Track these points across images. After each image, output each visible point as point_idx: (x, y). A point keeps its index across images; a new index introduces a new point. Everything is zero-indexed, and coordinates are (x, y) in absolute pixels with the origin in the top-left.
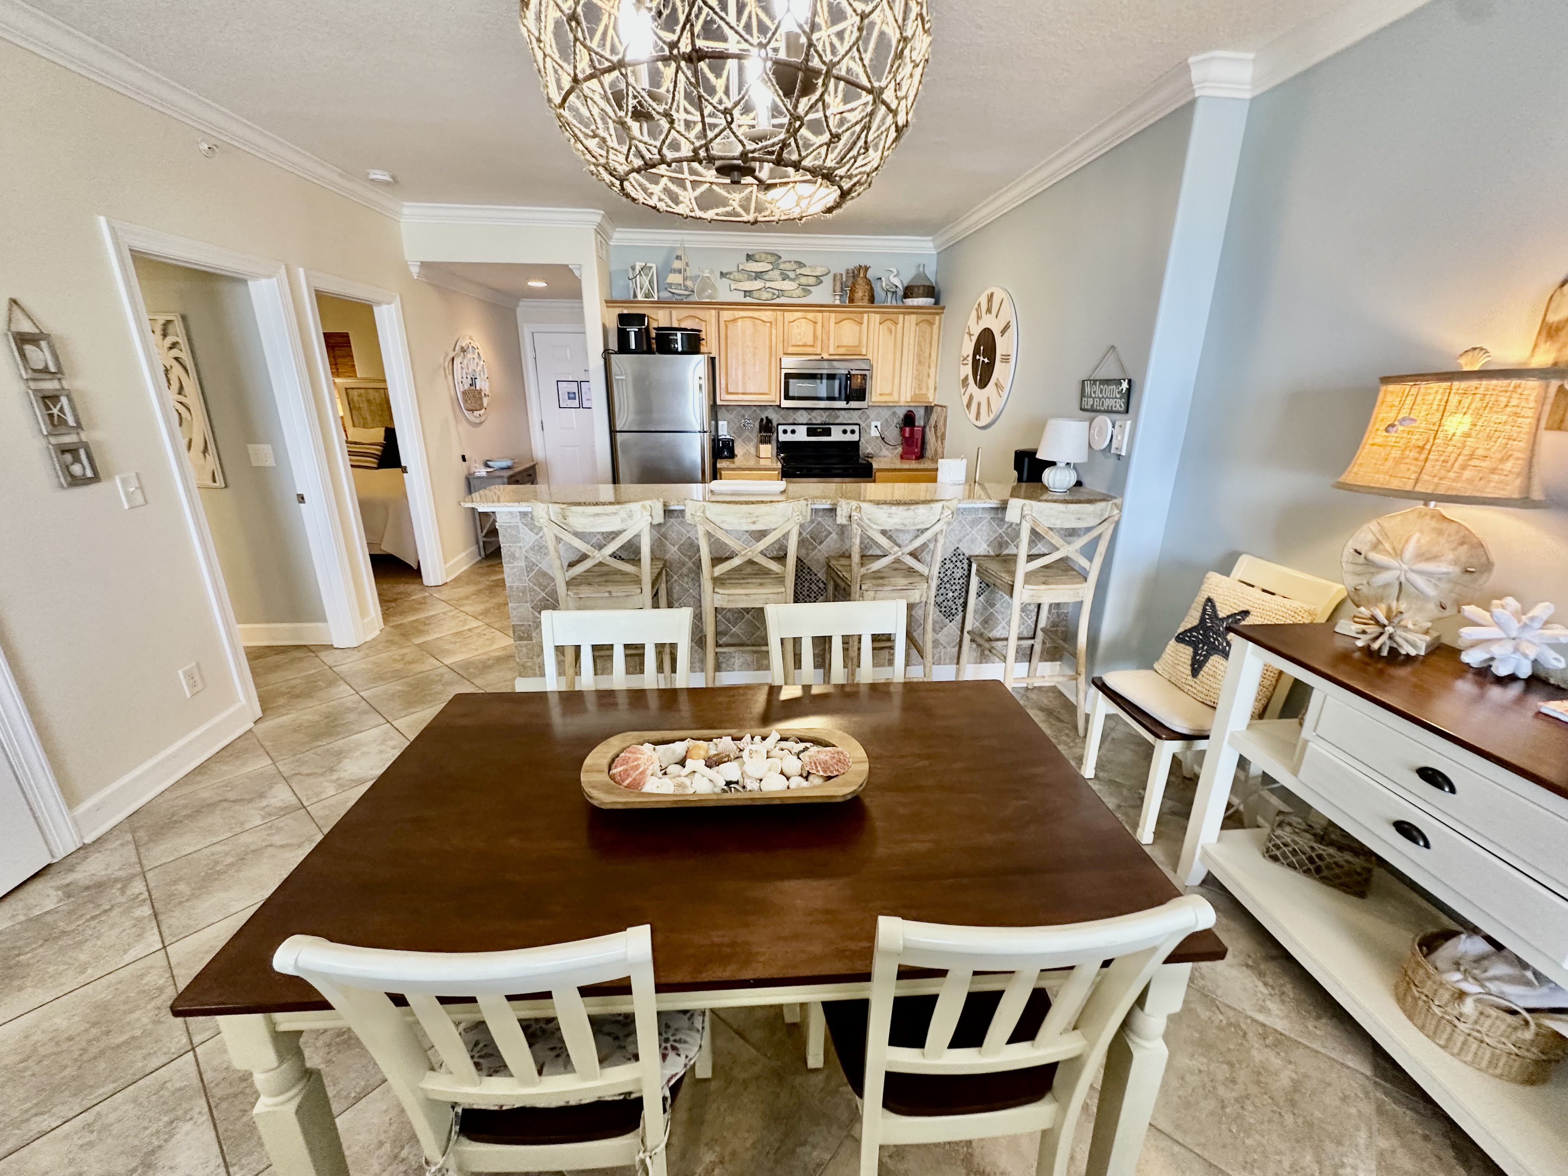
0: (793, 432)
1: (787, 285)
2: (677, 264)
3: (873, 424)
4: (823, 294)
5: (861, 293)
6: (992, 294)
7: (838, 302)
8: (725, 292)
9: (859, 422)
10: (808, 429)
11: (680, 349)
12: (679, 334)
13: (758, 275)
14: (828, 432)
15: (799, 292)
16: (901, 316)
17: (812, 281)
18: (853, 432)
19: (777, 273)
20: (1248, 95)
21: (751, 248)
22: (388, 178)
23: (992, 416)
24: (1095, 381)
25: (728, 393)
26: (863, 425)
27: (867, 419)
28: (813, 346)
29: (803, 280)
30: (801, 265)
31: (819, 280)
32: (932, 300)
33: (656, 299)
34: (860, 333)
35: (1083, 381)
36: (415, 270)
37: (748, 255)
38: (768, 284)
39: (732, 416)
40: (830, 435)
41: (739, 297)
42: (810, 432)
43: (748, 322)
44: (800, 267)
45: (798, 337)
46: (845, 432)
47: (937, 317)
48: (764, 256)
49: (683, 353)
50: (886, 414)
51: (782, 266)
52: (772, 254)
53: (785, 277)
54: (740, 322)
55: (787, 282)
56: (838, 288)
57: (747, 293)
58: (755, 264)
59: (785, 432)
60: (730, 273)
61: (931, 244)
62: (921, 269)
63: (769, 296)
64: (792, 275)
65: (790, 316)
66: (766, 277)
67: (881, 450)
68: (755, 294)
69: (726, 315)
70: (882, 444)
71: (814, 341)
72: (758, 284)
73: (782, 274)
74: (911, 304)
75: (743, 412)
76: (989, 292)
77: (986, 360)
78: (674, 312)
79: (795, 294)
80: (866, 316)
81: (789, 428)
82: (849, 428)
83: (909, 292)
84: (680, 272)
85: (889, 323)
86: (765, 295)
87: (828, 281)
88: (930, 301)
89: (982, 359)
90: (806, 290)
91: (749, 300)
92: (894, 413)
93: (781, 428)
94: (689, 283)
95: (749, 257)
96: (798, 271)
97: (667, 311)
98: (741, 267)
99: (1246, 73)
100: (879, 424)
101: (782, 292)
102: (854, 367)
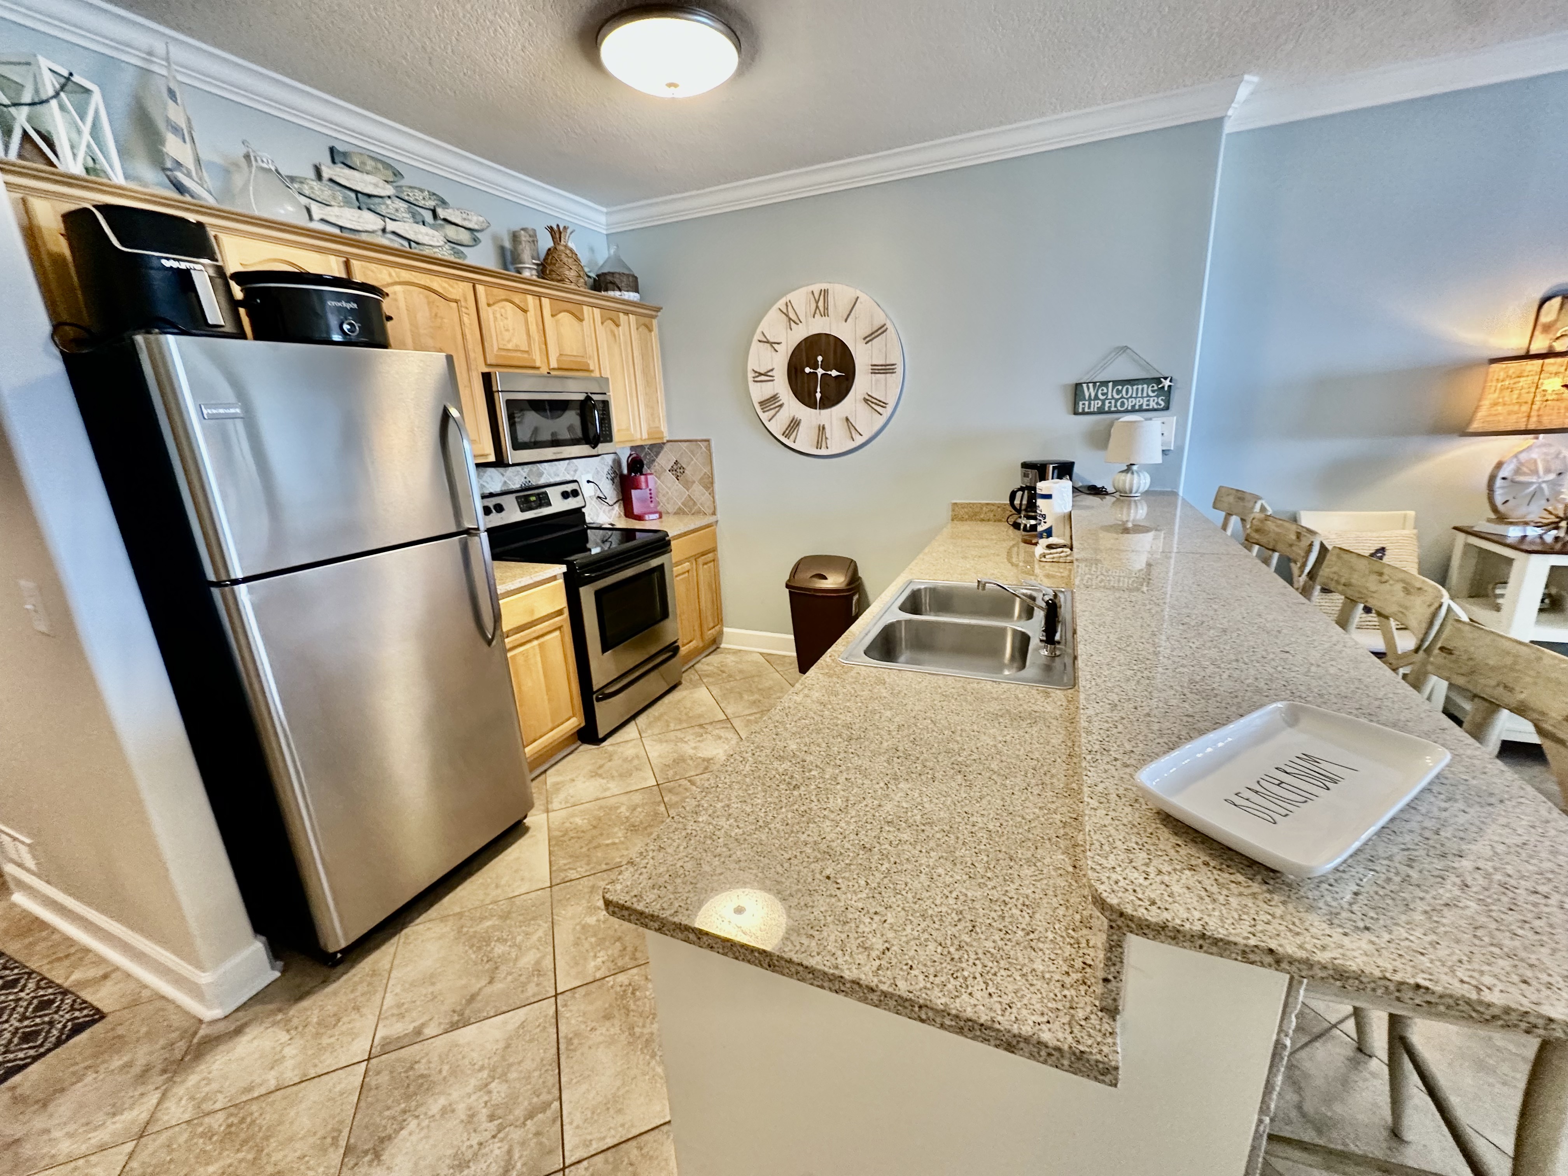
0: (499, 508)
1: (428, 235)
3: (585, 478)
6: (825, 293)
10: (517, 498)
13: (364, 201)
14: (544, 501)
15: (447, 252)
17: (464, 236)
18: (575, 493)
19: (399, 205)
21: (345, 141)
23: (859, 440)
24: (1105, 383)
27: (575, 472)
30: (443, 202)
31: (475, 238)
35: (1078, 387)
37: (333, 148)
38: (391, 226)
40: (549, 504)
42: (525, 504)
43: (417, 295)
44: (442, 206)
45: (506, 335)
46: (563, 495)
47: (653, 321)
48: (369, 161)
51: (409, 194)
52: (387, 166)
53: (417, 218)
55: (425, 229)
56: (527, 258)
58: (352, 173)
59: (487, 509)
60: (299, 180)
64: (429, 217)
66: (382, 209)
67: (598, 515)
70: (599, 505)
71: (529, 345)
72: (371, 220)
73: (410, 210)
76: (817, 288)
77: (834, 373)
80: (586, 309)
81: (492, 502)
82: (564, 490)
85: (611, 325)
89: (820, 372)
90: (457, 250)
95: (337, 155)
96: (439, 213)
98: (326, 173)
100: (590, 477)
102: (590, 389)
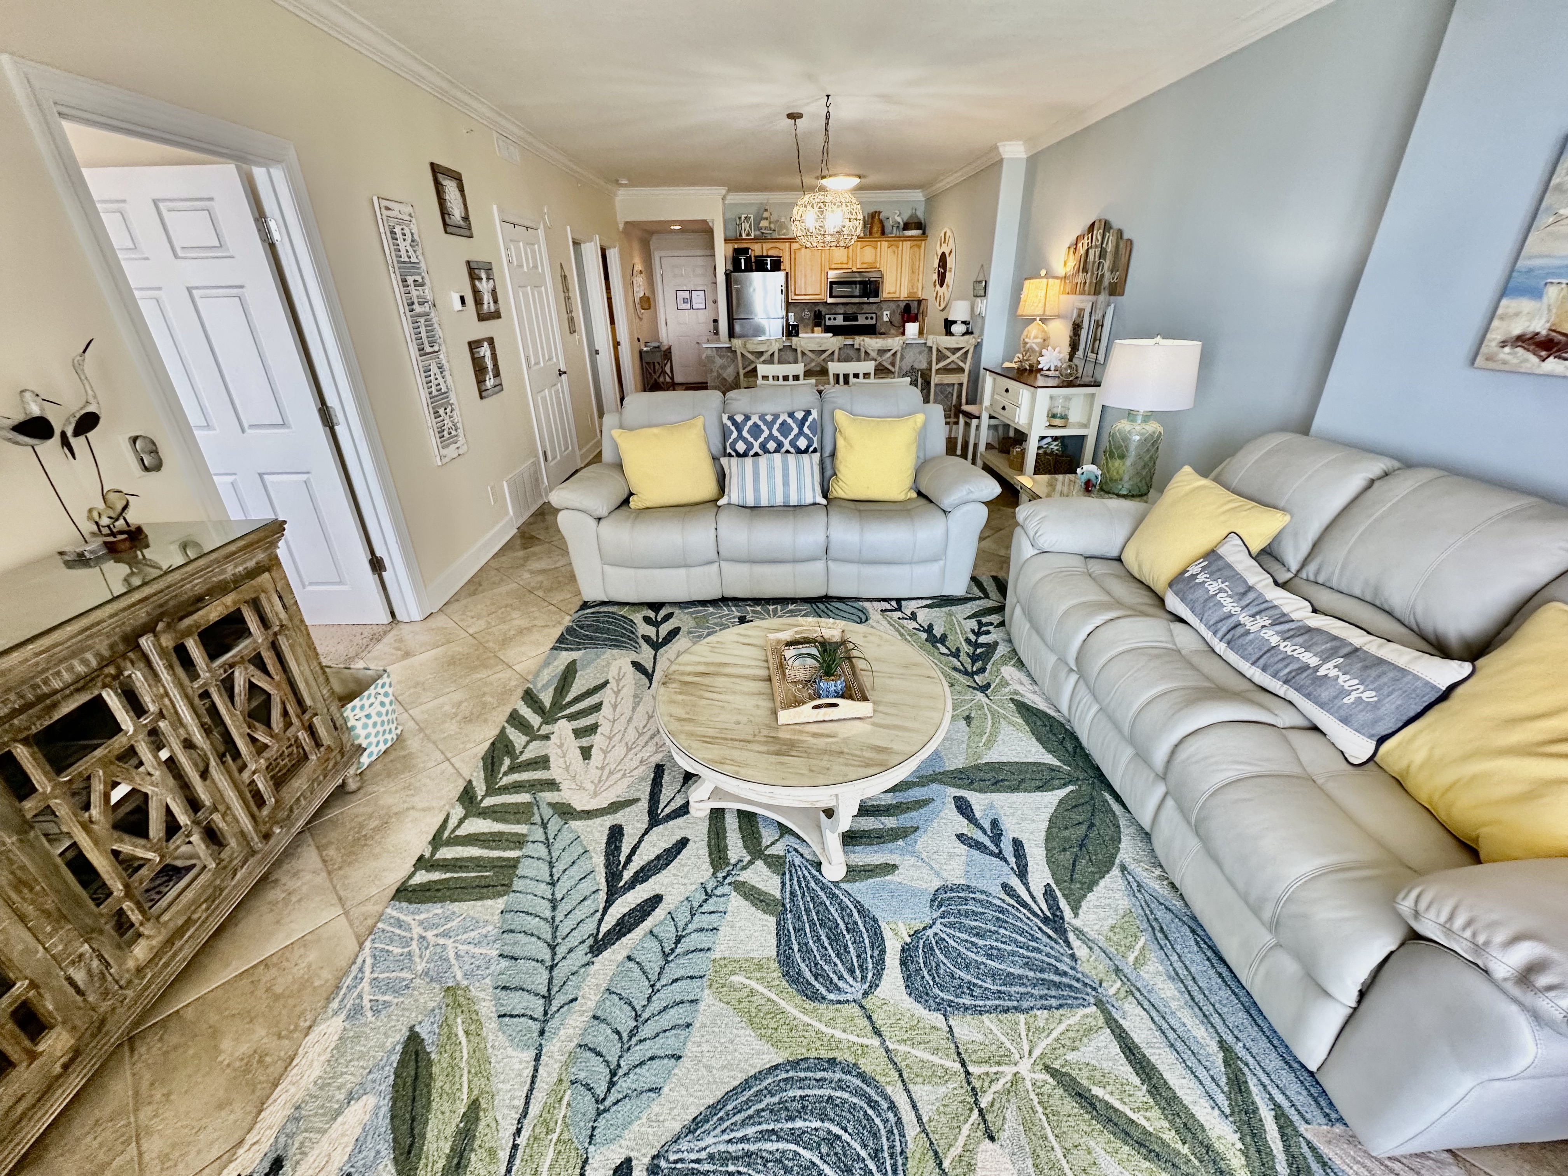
0: (835, 319)
2: (766, 215)
3: (885, 313)
5: (876, 229)
6: (946, 232)
7: (862, 235)
9: (876, 311)
10: (844, 317)
11: (769, 268)
12: (768, 259)
14: (856, 319)
16: (901, 243)
18: (872, 318)
20: (1025, 156)
22: (627, 182)
23: (945, 303)
24: (977, 282)
25: (796, 295)
26: (878, 314)
27: (881, 309)
28: (847, 264)
32: (920, 231)
33: (754, 237)
34: (876, 254)
35: (974, 282)
36: (621, 226)
39: (798, 310)
45: (838, 258)
46: (867, 318)
49: (771, 270)
50: (893, 306)
54: (803, 250)
56: (862, 225)
59: (830, 319)
61: (921, 195)
62: (914, 211)
67: (890, 330)
69: (794, 246)
70: (890, 326)
71: (848, 260)
74: (907, 234)
75: (804, 307)
78: (764, 245)
81: (832, 317)
82: (869, 316)
83: (907, 226)
84: (767, 219)
89: (941, 270)
92: (898, 305)
93: (827, 317)
94: (772, 226)
97: (760, 245)
99: (1022, 150)
100: (888, 313)
102: (873, 276)
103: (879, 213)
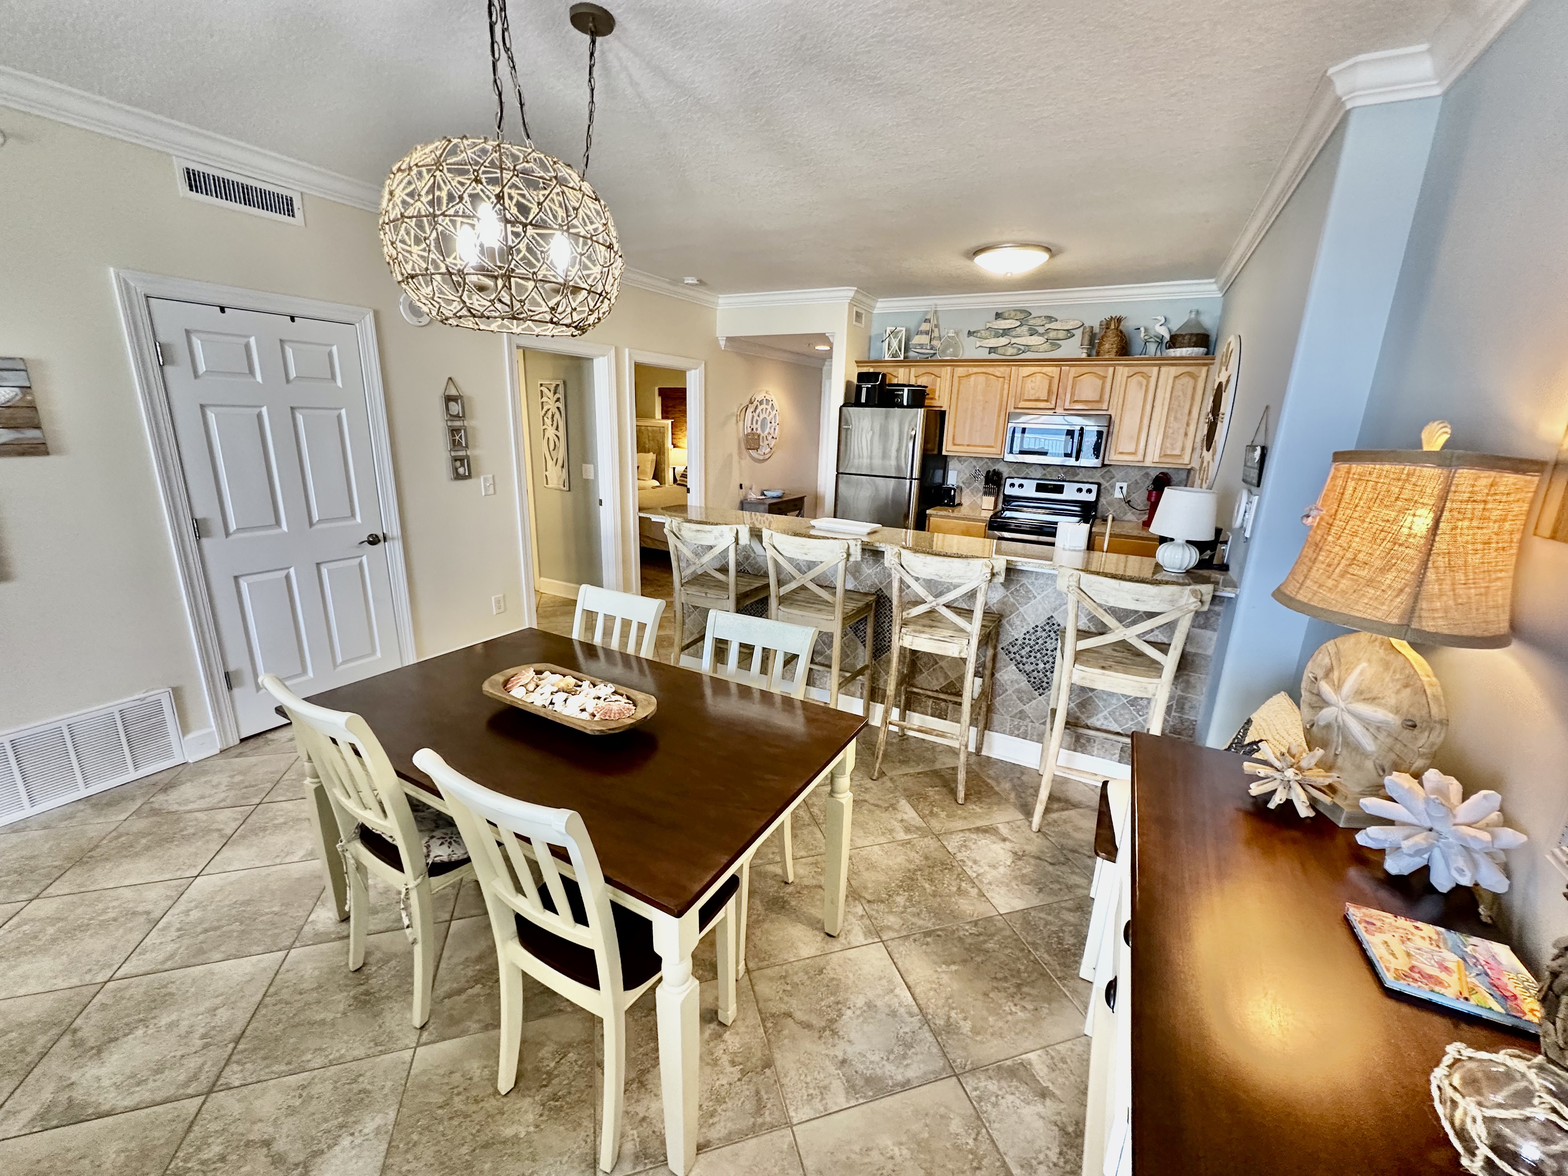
0: (1021, 486)
1: (1035, 340)
2: (925, 327)
3: (1118, 485)
4: (1074, 348)
5: (1110, 345)
6: (1230, 344)
7: (1084, 356)
8: (971, 349)
9: (1101, 481)
10: (1038, 484)
11: (905, 403)
12: (906, 389)
13: (1006, 332)
14: (1060, 490)
15: (1047, 346)
16: (1156, 369)
17: (1062, 335)
18: (1089, 491)
19: (1025, 328)
20: (1437, 91)
21: (1000, 307)
22: (695, 282)
23: (1208, 483)
24: (1251, 447)
25: (954, 444)
26: (1105, 484)
27: (1112, 478)
28: (1047, 401)
29: (1052, 335)
30: (1050, 319)
31: (1070, 334)
32: (1202, 350)
33: (902, 358)
34: (1103, 389)
35: (1247, 447)
36: (722, 343)
37: (997, 314)
38: (1014, 341)
39: (963, 467)
40: (1061, 492)
41: (984, 354)
42: (1040, 488)
43: (982, 379)
44: (1051, 322)
45: (1032, 392)
46: (1080, 490)
47: (1205, 369)
48: (1013, 313)
49: (908, 407)
50: (1137, 475)
51: (1031, 322)
52: (1022, 311)
53: (1033, 332)
54: (973, 378)
55: (1034, 337)
56: (1086, 342)
57: (992, 350)
58: (1003, 322)
59: (1012, 485)
60: (977, 332)
61: (1214, 287)
62: (1193, 316)
63: (1015, 351)
64: (1041, 330)
65: (1026, 371)
66: (1014, 333)
67: (1125, 514)
68: (1000, 351)
69: (960, 371)
70: (1126, 506)
71: (1049, 395)
72: (1003, 341)
73: (1030, 329)
74: (1173, 355)
75: (974, 463)
76: (1229, 341)
78: (913, 370)
79: (1042, 348)
80: (1111, 369)
81: (1017, 482)
82: (1085, 487)
83: (1174, 341)
84: (927, 333)
85: (1138, 378)
86: (1010, 351)
87: (1078, 333)
88: (1200, 351)
89: (1213, 418)
90: (1054, 344)
91: (993, 356)
92: (1147, 474)
93: (1009, 481)
94: (934, 343)
95: (998, 316)
96: (1048, 326)
97: (907, 370)
98: (988, 325)
99: (1425, 67)
100: (1125, 485)
101: (1028, 348)
103: (1119, 320)
